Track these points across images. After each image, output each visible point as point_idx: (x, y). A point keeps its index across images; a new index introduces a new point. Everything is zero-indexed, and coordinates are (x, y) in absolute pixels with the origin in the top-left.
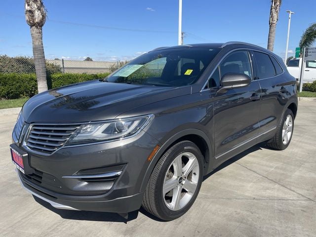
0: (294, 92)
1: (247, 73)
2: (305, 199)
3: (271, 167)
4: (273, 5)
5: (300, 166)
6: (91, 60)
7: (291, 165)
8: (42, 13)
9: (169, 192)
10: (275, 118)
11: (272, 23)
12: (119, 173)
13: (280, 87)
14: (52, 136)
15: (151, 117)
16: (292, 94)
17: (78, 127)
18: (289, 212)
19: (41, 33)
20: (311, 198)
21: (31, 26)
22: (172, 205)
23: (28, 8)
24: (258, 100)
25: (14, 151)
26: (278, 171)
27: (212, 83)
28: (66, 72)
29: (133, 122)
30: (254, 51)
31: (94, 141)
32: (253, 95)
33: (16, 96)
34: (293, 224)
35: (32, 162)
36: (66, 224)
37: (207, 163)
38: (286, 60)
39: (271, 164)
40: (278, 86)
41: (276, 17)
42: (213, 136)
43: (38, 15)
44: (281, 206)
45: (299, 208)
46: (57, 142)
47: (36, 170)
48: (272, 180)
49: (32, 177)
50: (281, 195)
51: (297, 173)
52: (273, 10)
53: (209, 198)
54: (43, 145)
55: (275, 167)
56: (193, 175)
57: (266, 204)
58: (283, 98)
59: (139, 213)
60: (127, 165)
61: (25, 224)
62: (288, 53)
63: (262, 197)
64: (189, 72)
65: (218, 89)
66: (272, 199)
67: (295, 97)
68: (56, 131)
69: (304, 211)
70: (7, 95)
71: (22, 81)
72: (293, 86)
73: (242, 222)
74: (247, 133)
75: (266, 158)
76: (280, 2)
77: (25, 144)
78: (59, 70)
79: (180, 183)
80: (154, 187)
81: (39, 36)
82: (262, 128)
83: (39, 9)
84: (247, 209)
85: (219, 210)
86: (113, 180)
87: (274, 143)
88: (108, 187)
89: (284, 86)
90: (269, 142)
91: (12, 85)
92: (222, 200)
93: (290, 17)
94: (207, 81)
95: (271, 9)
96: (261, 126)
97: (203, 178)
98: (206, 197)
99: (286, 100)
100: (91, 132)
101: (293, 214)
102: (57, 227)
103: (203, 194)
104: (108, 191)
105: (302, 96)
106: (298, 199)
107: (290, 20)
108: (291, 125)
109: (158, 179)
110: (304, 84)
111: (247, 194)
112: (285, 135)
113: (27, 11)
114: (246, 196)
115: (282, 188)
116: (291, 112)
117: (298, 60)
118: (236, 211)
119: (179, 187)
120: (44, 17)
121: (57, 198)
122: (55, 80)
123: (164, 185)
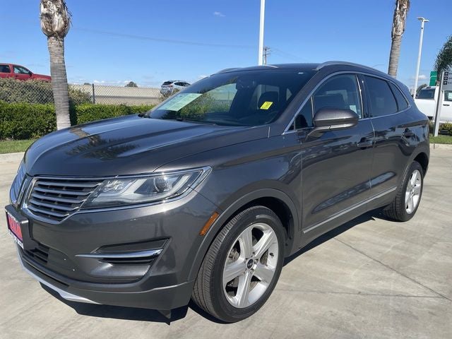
0: (424, 136)
1: (353, 108)
2: (436, 295)
3: (388, 246)
4: (398, 9)
5: (431, 246)
6: (135, 86)
7: (417, 244)
8: (64, 19)
9: (233, 280)
10: (395, 175)
11: (396, 36)
12: (158, 252)
13: (404, 129)
14: (64, 196)
15: (206, 171)
16: (422, 140)
17: (100, 184)
18: (411, 315)
19: (62, 46)
20: (445, 294)
21: (49, 37)
22: (236, 300)
23: (44, 10)
24: (369, 147)
25: (11, 215)
26: (397, 252)
27: (301, 122)
28: (98, 102)
29: (180, 177)
30: (365, 76)
31: (122, 204)
32: (363, 140)
33: (26, 136)
34: (415, 333)
35: (34, 233)
36: (83, 323)
37: (290, 238)
38: (416, 89)
39: (388, 242)
40: (400, 127)
41: (402, 26)
42: (300, 200)
43: (58, 21)
44: (399, 306)
45: (425, 309)
46: (69, 205)
47: (40, 244)
48: (387, 266)
49: (35, 254)
50: (399, 288)
51: (425, 257)
52: (398, 16)
53: (292, 290)
54: (49, 209)
55: (392, 246)
56: (269, 256)
57: (376, 302)
58: (407, 145)
59: (189, 309)
60: (170, 241)
61: (24, 321)
62: (419, 80)
63: (372, 291)
64: (266, 106)
65: (310, 130)
66: (385, 294)
67: (426, 144)
68: (68, 189)
69: (432, 313)
70: (14, 133)
71: (35, 114)
72: (424, 127)
73: (339, 328)
74: (356, 193)
75: (380, 233)
76: (408, 5)
77: (25, 206)
78: (88, 100)
79: (249, 267)
80: (209, 273)
81: (59, 50)
82: (376, 188)
83: (60, 12)
84: (348, 309)
85: (306, 308)
86: (149, 262)
87: (394, 211)
88: (142, 272)
89: (410, 128)
90: (386, 209)
91: (21, 120)
92: (312, 293)
93: (423, 26)
94: (294, 119)
95: (395, 15)
96: (374, 186)
97: (284, 260)
98: (288, 289)
99: (413, 148)
100: (119, 191)
101: (416, 318)
102: (69, 326)
103: (285, 284)
104: (141, 278)
105: (438, 143)
106: (424, 295)
107: (422, 31)
108: (418, 185)
109: (216, 263)
110: (441, 125)
111: (349, 286)
112: (410, 199)
113: (43, 15)
114: (348, 289)
115: (401, 278)
116: (419, 165)
117: (434, 90)
118: (331, 311)
119: (247, 274)
120: (66, 23)
121: (68, 286)
122: (81, 113)
123: (225, 271)
